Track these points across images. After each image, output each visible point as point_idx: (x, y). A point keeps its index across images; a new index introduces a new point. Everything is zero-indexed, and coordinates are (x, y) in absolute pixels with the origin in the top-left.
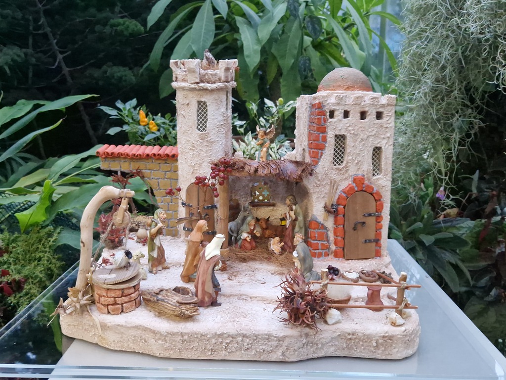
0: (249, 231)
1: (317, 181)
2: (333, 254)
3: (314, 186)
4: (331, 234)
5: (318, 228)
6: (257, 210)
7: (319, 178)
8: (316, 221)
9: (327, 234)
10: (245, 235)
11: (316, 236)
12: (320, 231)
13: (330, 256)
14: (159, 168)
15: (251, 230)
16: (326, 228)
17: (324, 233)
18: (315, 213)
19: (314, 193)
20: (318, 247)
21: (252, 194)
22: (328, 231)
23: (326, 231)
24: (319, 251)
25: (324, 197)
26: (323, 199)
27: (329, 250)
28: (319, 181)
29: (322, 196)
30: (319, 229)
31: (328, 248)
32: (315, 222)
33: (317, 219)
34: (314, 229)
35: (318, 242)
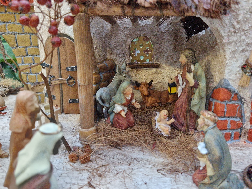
0: (124, 102)
1: (235, 24)
2: (247, 136)
3: (229, 31)
4: (247, 108)
5: (229, 100)
6: (136, 72)
7: (240, 18)
8: (227, 88)
9: (241, 107)
10: (118, 108)
11: (226, 110)
12: (231, 103)
13: (242, 138)
14: (14, 20)
15: (127, 100)
16: (241, 99)
17: (237, 106)
18: (227, 76)
19: (229, 43)
20: (226, 126)
21: (131, 53)
22: (243, 103)
23: (240, 103)
24: (227, 131)
25: (243, 51)
26: (241, 54)
27: (241, 130)
28: (238, 22)
29: (241, 49)
30: (231, 101)
31: (241, 127)
32: (226, 90)
33: (229, 85)
34: (222, 101)
35: (227, 119)
